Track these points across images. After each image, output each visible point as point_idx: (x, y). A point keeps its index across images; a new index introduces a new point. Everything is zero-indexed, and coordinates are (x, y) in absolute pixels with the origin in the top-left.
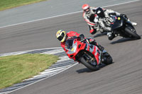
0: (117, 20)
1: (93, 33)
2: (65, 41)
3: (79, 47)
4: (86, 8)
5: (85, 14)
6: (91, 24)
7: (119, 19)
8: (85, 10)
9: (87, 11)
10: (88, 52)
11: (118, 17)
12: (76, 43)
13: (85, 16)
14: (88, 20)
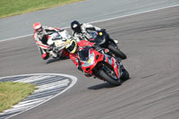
0: (99, 35)
1: (45, 58)
2: (76, 52)
3: (97, 58)
4: (38, 27)
5: (36, 34)
6: (44, 47)
7: (101, 34)
8: (37, 30)
9: (39, 31)
10: (107, 64)
11: (99, 32)
12: (93, 54)
13: (37, 37)
14: (40, 43)
